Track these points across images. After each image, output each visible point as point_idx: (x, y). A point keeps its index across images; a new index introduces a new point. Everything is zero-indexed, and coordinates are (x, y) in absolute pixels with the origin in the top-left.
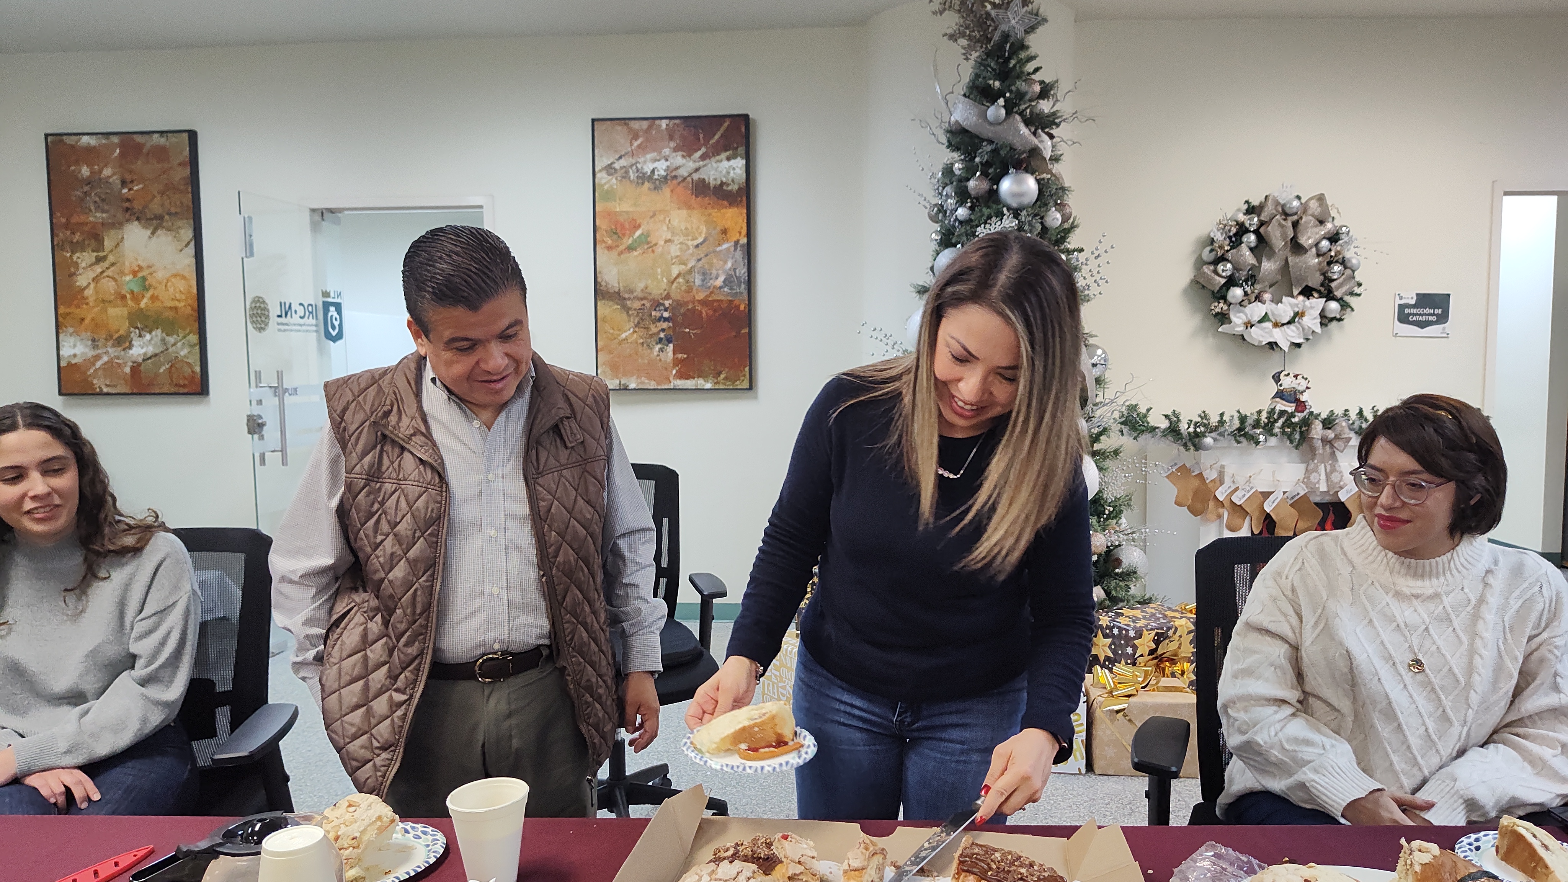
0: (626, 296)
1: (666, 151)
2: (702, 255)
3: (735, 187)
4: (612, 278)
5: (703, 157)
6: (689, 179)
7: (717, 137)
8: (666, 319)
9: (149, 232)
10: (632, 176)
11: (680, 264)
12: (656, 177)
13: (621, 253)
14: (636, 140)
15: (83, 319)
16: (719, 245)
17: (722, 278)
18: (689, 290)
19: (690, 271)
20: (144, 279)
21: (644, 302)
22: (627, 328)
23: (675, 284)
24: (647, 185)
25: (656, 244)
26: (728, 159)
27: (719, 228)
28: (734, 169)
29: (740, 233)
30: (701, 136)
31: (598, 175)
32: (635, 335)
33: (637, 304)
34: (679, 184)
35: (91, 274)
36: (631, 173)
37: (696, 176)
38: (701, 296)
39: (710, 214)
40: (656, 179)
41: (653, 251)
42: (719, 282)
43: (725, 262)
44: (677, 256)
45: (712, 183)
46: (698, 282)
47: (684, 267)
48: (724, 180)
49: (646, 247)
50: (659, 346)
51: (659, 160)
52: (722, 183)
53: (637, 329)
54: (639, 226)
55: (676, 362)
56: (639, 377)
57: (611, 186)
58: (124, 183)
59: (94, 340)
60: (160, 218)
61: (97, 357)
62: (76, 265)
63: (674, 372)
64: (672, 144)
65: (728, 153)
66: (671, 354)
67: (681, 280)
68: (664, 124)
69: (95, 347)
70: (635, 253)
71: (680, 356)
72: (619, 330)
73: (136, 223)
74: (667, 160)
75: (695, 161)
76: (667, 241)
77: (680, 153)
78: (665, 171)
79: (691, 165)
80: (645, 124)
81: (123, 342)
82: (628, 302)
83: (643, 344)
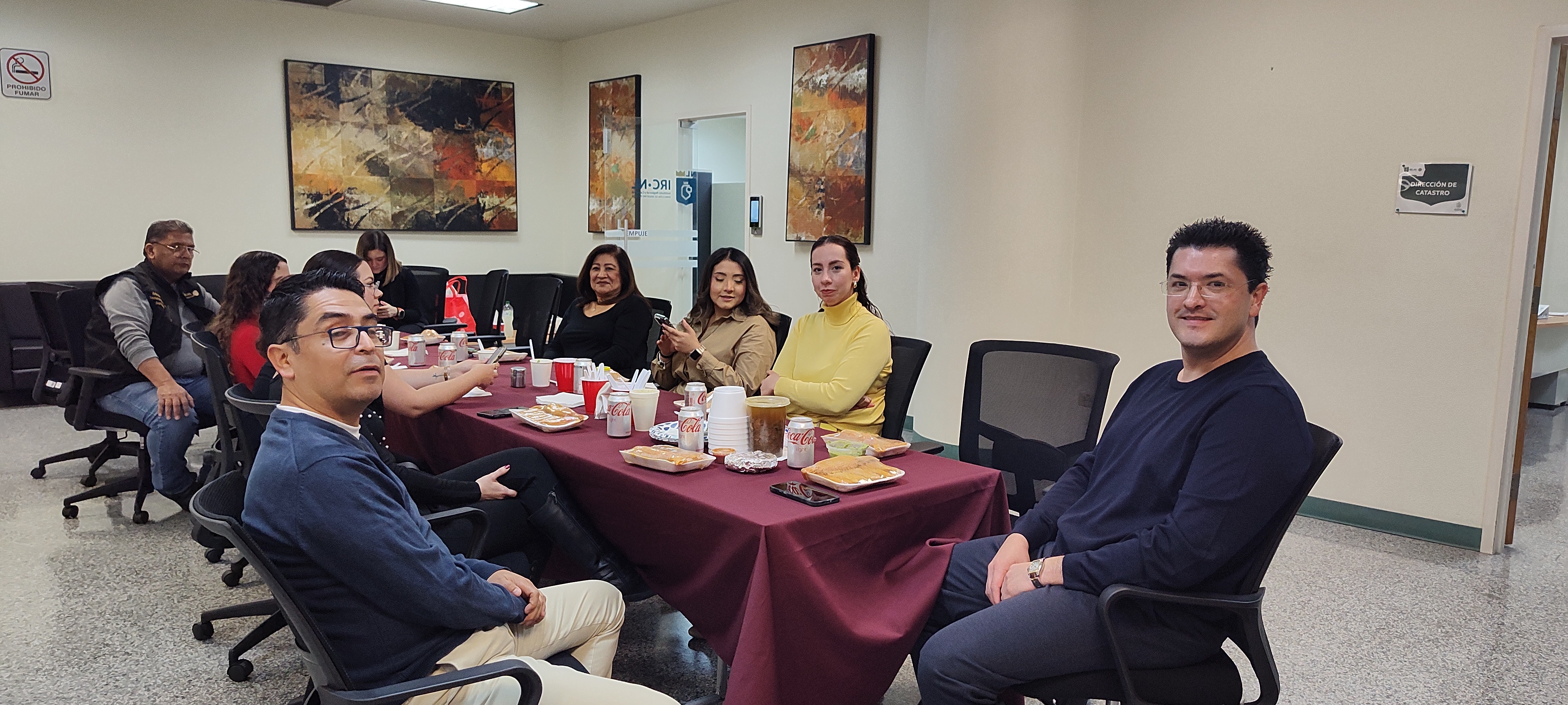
0: (803, 173)
1: (828, 66)
2: (842, 143)
3: (860, 91)
4: (796, 161)
5: (846, 70)
6: (838, 87)
7: (853, 53)
8: (822, 191)
9: (620, 137)
10: (810, 86)
11: (831, 150)
12: (821, 86)
13: (802, 143)
14: (813, 60)
15: (597, 189)
16: (852, 135)
17: (852, 160)
18: (834, 170)
19: (835, 155)
20: (618, 165)
21: (812, 178)
22: (802, 197)
23: (828, 165)
24: (817, 92)
25: (819, 136)
26: (858, 70)
27: (851, 122)
28: (861, 77)
29: (863, 125)
30: (845, 53)
31: (794, 87)
32: (806, 202)
33: (807, 180)
34: (832, 91)
35: (601, 163)
36: (810, 85)
37: (841, 84)
38: (840, 174)
39: (847, 112)
40: (822, 88)
41: (818, 141)
42: (850, 163)
43: (854, 148)
44: (830, 144)
45: (850, 88)
46: (839, 163)
47: (832, 151)
48: (856, 85)
49: (814, 137)
50: (817, 210)
51: (823, 74)
52: (855, 88)
53: (807, 198)
54: (811, 124)
55: (827, 222)
56: (807, 232)
57: (800, 95)
58: (613, 108)
59: (600, 201)
60: (624, 128)
61: (601, 211)
62: (596, 157)
63: (825, 229)
64: (830, 62)
65: (858, 65)
66: (823, 216)
67: (830, 161)
68: (828, 45)
69: (600, 205)
70: (809, 142)
71: (829, 217)
72: (798, 198)
73: (616, 132)
74: (827, 73)
75: (841, 73)
76: (825, 133)
77: (834, 67)
78: (826, 81)
79: (840, 76)
80: (818, 47)
81: (609, 202)
82: (804, 178)
83: (809, 208)
